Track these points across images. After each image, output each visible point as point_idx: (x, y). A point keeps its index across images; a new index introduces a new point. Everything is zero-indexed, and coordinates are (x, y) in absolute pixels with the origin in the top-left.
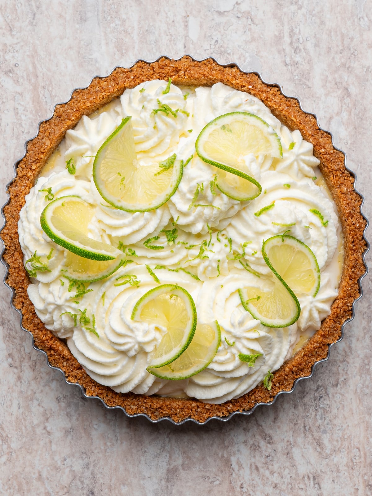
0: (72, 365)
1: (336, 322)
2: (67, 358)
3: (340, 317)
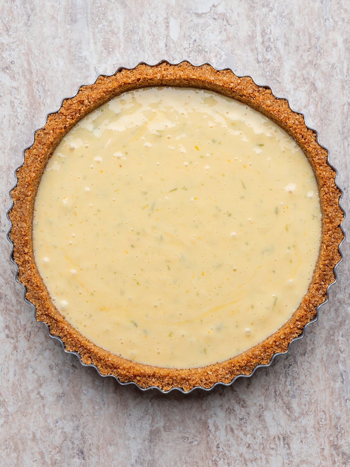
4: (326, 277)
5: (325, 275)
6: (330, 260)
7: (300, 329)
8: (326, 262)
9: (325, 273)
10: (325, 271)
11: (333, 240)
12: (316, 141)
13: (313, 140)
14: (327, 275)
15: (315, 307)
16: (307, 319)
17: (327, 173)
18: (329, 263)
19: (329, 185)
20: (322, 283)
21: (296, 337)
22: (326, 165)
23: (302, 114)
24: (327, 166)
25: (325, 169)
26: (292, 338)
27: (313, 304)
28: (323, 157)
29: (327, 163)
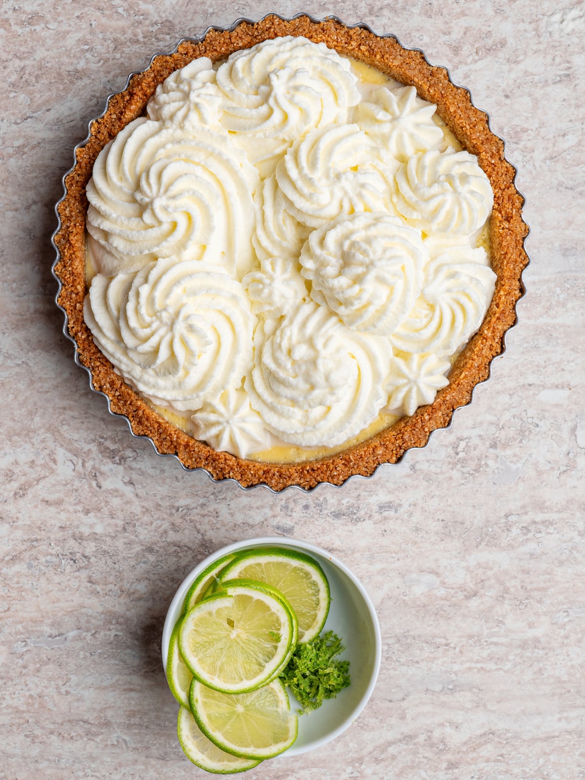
0: (113, 125)
1: (206, 459)
2: (122, 117)
3: (214, 465)
4: (122, 402)
5: (126, 401)
6: (141, 418)
7: (76, 334)
8: (140, 412)
9: (129, 402)
10: (130, 404)
11: (163, 436)
12: (299, 485)
13: (302, 482)
14: (125, 404)
15: (93, 368)
16: (83, 350)
17: (250, 476)
18: (137, 415)
19: (234, 469)
20: (117, 394)
21: (68, 324)
22: (261, 480)
23: (341, 485)
24: (259, 480)
25: (257, 476)
26: (70, 317)
27: (98, 367)
28: (273, 481)
29: (264, 483)
